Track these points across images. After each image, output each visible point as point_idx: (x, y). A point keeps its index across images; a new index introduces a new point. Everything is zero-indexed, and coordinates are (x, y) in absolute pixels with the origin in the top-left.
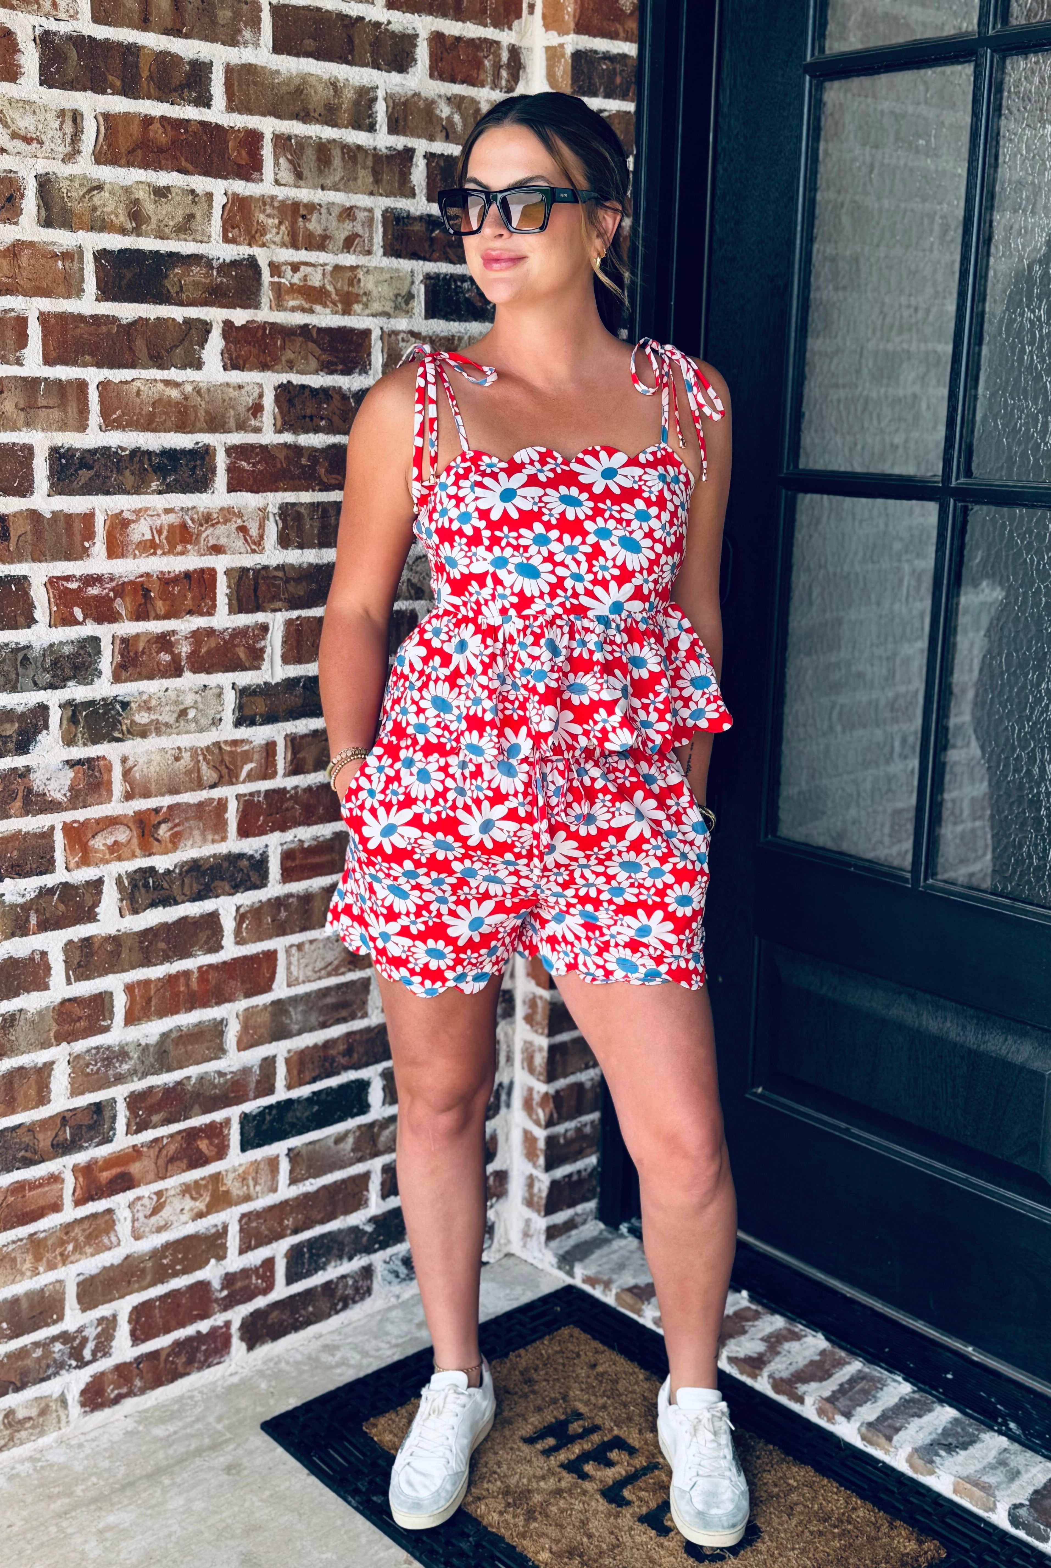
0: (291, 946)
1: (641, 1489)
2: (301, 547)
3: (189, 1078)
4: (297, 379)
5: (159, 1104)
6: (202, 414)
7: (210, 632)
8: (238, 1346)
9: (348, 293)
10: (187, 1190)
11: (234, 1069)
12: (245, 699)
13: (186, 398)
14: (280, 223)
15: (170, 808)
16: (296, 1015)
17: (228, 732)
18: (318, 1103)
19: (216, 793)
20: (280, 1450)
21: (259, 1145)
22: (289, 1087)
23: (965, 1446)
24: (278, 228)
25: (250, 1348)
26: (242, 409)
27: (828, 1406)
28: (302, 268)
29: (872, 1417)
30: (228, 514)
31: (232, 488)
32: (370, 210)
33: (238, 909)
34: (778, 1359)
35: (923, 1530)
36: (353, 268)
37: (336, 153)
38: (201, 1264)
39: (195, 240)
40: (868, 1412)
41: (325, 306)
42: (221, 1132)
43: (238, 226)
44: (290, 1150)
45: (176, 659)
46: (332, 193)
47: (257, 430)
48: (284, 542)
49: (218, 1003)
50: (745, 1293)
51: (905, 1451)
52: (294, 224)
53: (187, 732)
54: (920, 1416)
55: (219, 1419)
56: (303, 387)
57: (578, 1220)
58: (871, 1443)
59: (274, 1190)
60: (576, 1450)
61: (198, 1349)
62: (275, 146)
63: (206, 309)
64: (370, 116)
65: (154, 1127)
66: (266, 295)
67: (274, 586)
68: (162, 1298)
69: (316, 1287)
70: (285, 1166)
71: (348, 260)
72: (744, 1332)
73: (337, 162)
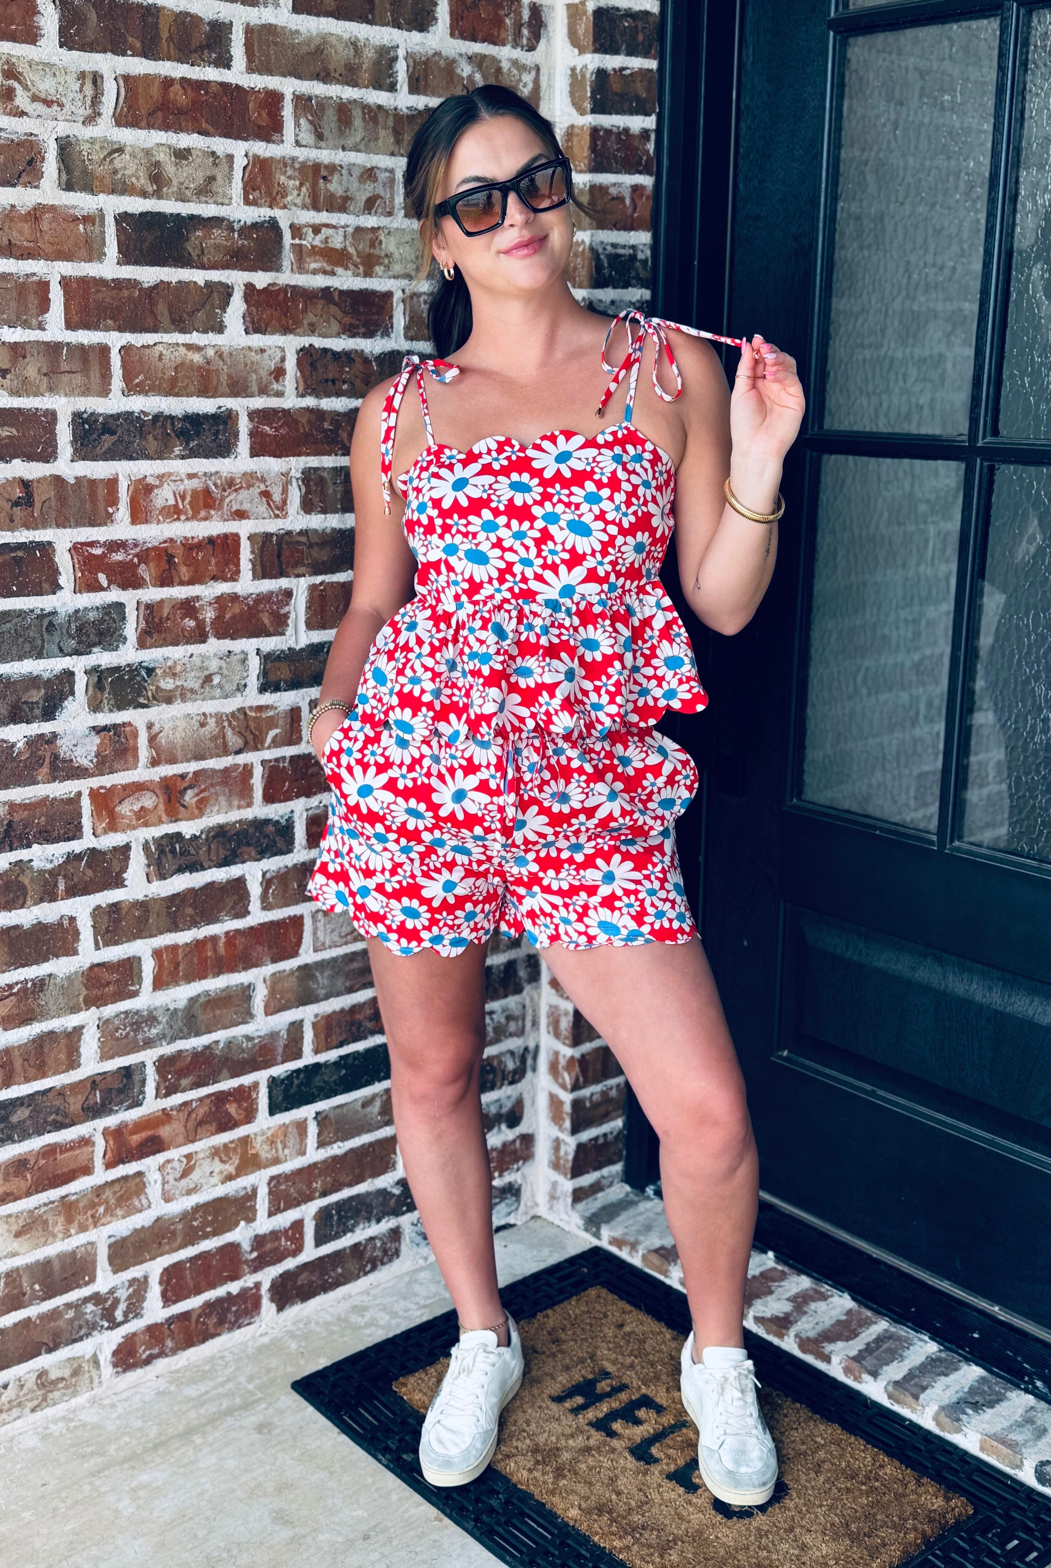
0: (318, 911)
1: (669, 1447)
2: (324, 511)
3: (217, 1042)
4: (319, 342)
5: (188, 1068)
6: (224, 378)
7: (234, 598)
8: (267, 1307)
9: (370, 255)
10: (216, 1153)
11: (262, 1033)
12: (269, 665)
13: (208, 363)
14: (301, 185)
15: (196, 774)
16: (323, 979)
17: (252, 698)
18: (345, 1067)
19: (242, 759)
20: (311, 1409)
21: (287, 1109)
22: (317, 1051)
23: (991, 1404)
24: (299, 189)
25: (280, 1308)
26: (264, 373)
27: (855, 1365)
28: (324, 230)
29: (899, 1376)
30: (250, 479)
31: (255, 453)
32: (392, 171)
33: (264, 874)
34: (804, 1319)
35: (950, 1487)
36: (374, 230)
37: (357, 113)
38: (231, 1226)
39: (216, 203)
40: (895, 1371)
41: (346, 268)
42: (250, 1096)
43: (259, 188)
44: (317, 1114)
45: (201, 624)
46: (353, 154)
47: (280, 394)
48: (307, 507)
49: (246, 968)
50: (771, 1254)
51: (932, 1409)
52: (315, 185)
53: (213, 698)
54: (946, 1375)
55: (250, 1379)
56: (325, 350)
57: (605, 1182)
58: (898, 1402)
59: (303, 1153)
60: (604, 1408)
61: (228, 1310)
62: (296, 107)
63: (227, 272)
64: (391, 76)
65: (183, 1091)
66: (288, 257)
67: (298, 551)
68: (193, 1260)
69: (345, 1249)
70: (313, 1129)
71: (370, 221)
72: (771, 1292)
73: (358, 122)
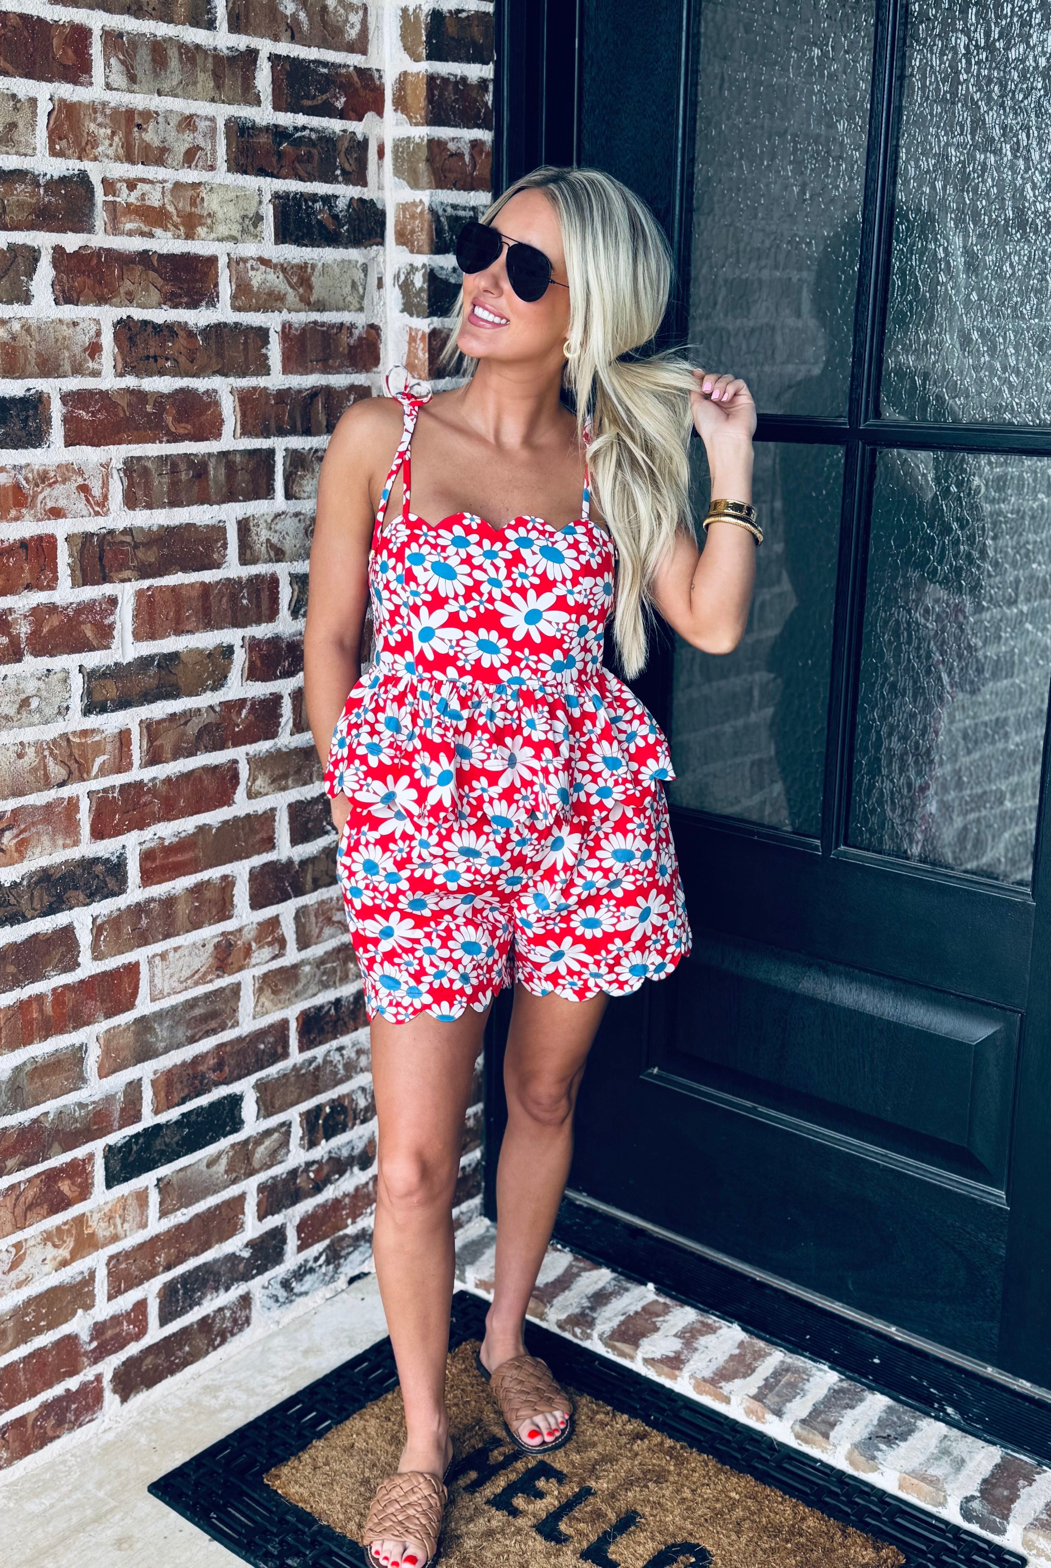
0: (154, 956)
1: (578, 1520)
2: (149, 506)
3: (46, 1114)
4: (138, 314)
5: (14, 1147)
6: (32, 356)
7: (52, 608)
8: (110, 1399)
9: (191, 215)
10: (48, 1238)
11: (96, 1098)
12: (94, 683)
13: (14, 338)
14: (114, 133)
15: (14, 812)
16: (162, 1031)
17: (76, 721)
18: (188, 1125)
19: (66, 792)
20: (174, 1515)
21: (126, 1180)
22: (156, 1112)
23: (904, 1437)
24: (111, 138)
25: (124, 1399)
26: (77, 350)
27: (756, 1405)
28: (140, 185)
29: (804, 1414)
30: (67, 471)
31: (70, 441)
32: (213, 120)
33: (94, 920)
34: (696, 1356)
35: (879, 1537)
36: (196, 186)
37: (173, 53)
38: (66, 1316)
39: (17, 153)
40: (799, 1408)
41: (166, 229)
42: (84, 1169)
43: (66, 137)
44: (159, 1180)
45: (14, 641)
46: (170, 99)
47: (96, 374)
48: (131, 502)
49: (75, 1028)
50: (651, 1286)
51: (845, 1447)
52: (128, 133)
53: (31, 725)
54: (852, 1407)
55: (100, 1485)
56: (145, 323)
57: (464, 1218)
58: (806, 1441)
59: (144, 1225)
60: (500, 1483)
61: (68, 1408)
62: (105, 45)
63: (33, 234)
64: (209, 12)
65: (9, 1173)
66: (100, 217)
67: (122, 552)
68: (26, 1359)
69: (192, 1325)
70: (154, 1198)
71: (189, 176)
72: (657, 1329)
73: (174, 63)
